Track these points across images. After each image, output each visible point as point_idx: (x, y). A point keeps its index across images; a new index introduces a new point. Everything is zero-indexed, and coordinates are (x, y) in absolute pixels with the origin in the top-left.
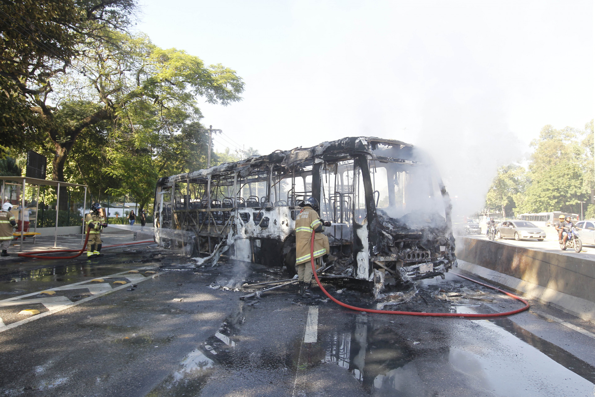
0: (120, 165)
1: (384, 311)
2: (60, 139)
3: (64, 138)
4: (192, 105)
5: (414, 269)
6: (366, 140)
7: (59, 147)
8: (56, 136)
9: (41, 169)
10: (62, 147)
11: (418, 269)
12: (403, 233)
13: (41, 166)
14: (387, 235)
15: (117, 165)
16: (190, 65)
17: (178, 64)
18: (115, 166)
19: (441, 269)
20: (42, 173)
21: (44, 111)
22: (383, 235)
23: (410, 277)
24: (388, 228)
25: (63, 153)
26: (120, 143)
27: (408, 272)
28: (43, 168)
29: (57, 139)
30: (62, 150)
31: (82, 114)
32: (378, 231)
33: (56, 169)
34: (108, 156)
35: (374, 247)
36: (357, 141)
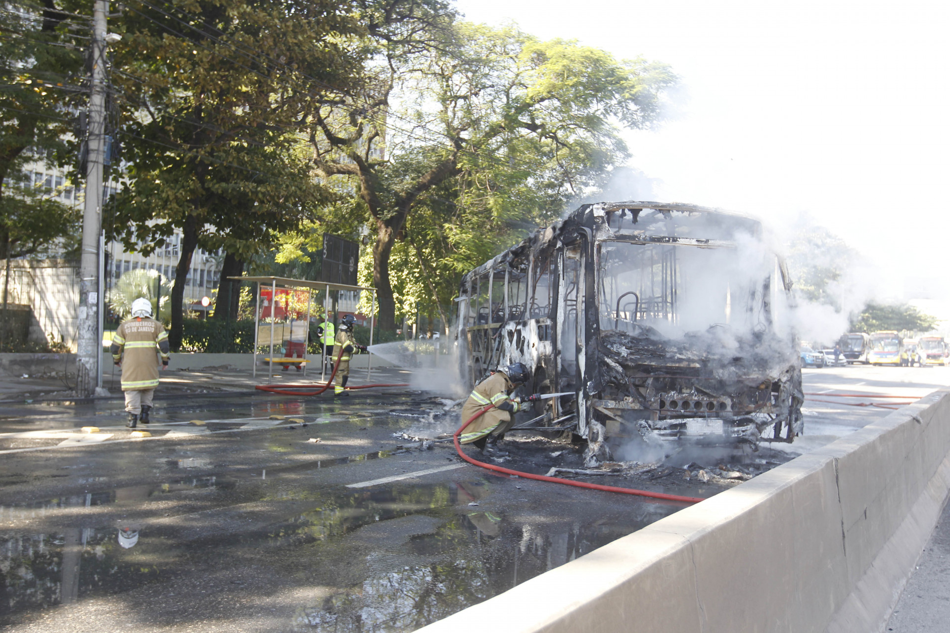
0: (469, 252)
1: (554, 479)
2: (383, 214)
3: (389, 211)
4: (609, 136)
5: (673, 426)
6: (603, 209)
7: (383, 226)
8: (378, 209)
9: (349, 263)
10: (387, 227)
11: (683, 426)
12: (653, 364)
13: (349, 259)
14: (613, 364)
15: (464, 252)
16: (577, 67)
17: (556, 68)
18: (461, 254)
19: (749, 432)
20: (351, 270)
21: (361, 169)
22: (608, 365)
23: (662, 438)
24: (618, 354)
25: (387, 236)
26: (476, 214)
27: (660, 429)
28: (352, 261)
29: (379, 214)
30: (386, 231)
31: (418, 170)
32: (598, 357)
33: (377, 262)
34: (452, 239)
35: (589, 383)
36: (588, 211)
